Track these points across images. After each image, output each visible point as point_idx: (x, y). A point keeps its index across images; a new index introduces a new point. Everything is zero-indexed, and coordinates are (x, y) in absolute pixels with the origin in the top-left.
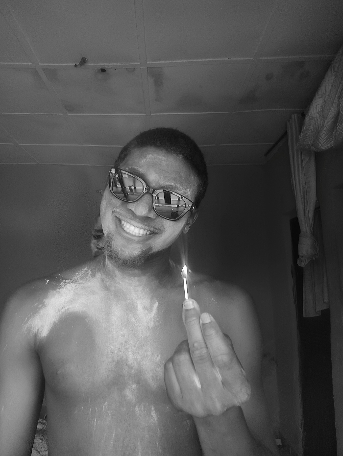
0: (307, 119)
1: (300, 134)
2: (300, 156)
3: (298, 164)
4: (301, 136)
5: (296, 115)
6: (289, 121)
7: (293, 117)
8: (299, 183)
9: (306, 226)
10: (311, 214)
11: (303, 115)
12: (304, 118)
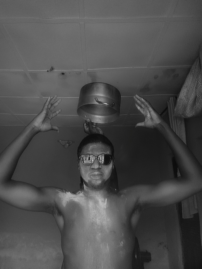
0: (178, 100)
1: (175, 108)
2: (175, 121)
4: (175, 110)
5: (172, 98)
6: (168, 101)
7: (171, 99)
11: (176, 98)
12: (177, 100)
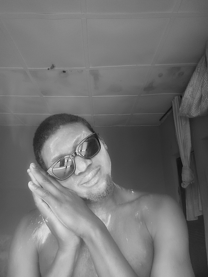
1: (180, 107)
2: (180, 121)
3: (179, 125)
4: (180, 109)
5: (177, 97)
6: (173, 100)
7: (175, 98)
8: (181, 136)
9: (186, 163)
10: (189, 155)
11: (181, 97)
12: (182, 99)
